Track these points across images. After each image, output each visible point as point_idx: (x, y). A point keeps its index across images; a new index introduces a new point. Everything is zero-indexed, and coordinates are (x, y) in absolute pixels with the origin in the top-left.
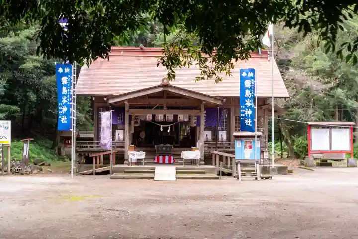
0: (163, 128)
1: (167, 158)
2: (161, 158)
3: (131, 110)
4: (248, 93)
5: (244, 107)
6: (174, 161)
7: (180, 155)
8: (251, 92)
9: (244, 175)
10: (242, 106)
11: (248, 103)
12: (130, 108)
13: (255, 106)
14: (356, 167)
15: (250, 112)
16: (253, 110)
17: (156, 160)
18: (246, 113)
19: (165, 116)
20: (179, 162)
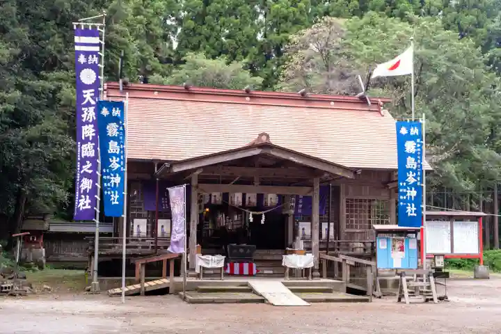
0: (253, 216)
1: (246, 266)
2: (237, 266)
3: (201, 186)
4: (411, 163)
5: (405, 184)
6: (258, 271)
7: (281, 261)
8: (416, 161)
9: (412, 294)
10: (401, 184)
11: (411, 179)
12: (198, 182)
13: (422, 183)
14: (489, 278)
15: (413, 193)
16: (419, 189)
17: (229, 268)
18: (408, 194)
19: (244, 196)
20: (266, 272)
